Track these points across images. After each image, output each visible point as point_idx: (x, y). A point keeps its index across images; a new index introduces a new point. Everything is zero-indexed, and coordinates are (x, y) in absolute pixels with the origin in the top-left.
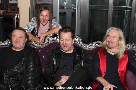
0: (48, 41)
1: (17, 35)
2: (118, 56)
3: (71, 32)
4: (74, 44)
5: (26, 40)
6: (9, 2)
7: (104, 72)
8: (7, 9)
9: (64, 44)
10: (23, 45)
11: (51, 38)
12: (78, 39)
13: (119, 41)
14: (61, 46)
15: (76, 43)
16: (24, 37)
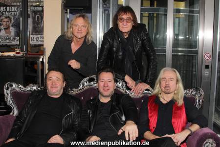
0: (83, 86)
6: (31, 43)
7: (154, 128)
9: (106, 86)
11: (86, 82)
12: (121, 84)
13: (177, 84)
15: (118, 89)
16: (62, 80)
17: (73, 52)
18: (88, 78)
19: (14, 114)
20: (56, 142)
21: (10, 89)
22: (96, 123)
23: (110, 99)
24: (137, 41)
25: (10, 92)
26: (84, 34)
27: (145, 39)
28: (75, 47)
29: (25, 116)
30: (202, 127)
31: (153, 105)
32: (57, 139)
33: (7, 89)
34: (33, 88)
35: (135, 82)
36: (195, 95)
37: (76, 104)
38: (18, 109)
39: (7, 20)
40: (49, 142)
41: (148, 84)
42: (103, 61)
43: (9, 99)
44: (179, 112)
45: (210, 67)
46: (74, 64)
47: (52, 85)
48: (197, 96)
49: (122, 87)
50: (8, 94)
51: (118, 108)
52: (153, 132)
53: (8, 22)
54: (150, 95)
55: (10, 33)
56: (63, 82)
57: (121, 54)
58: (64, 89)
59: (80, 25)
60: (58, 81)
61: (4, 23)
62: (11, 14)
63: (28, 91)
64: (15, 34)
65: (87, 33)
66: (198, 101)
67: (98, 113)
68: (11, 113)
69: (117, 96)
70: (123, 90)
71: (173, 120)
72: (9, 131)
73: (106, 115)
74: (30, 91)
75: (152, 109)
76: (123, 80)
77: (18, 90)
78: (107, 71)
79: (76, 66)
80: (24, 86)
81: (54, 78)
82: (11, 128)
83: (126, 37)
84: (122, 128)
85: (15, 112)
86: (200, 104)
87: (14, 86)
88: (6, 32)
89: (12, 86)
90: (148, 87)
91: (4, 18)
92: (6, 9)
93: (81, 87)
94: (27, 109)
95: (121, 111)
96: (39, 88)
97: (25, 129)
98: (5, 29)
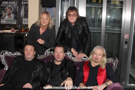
1: (28, 49)
2: (101, 67)
3: (63, 47)
4: (64, 57)
5: (35, 53)
6: (23, 23)
7: (86, 81)
8: (21, 29)
10: (33, 56)
11: (49, 52)
12: (69, 53)
14: (56, 57)
15: (67, 56)
16: (33, 50)
17: (41, 34)
18: (49, 49)
19: (6, 69)
20: (27, 87)
21: (4, 55)
22: (52, 77)
23: (61, 63)
24: (80, 27)
26: (47, 24)
27: (85, 26)
28: (42, 31)
29: (12, 71)
30: (114, 82)
31: (87, 67)
32: (28, 86)
33: (2, 54)
34: (18, 54)
36: (113, 62)
37: (41, 65)
38: (8, 66)
41: (85, 54)
42: (59, 39)
43: (3, 60)
44: (102, 72)
46: (41, 41)
47: (28, 53)
48: (114, 63)
49: (70, 55)
50: (2, 57)
51: (65, 69)
52: (85, 84)
54: (86, 61)
55: (11, 17)
56: (34, 51)
57: (70, 35)
58: (35, 55)
59: (45, 18)
60: (31, 51)
61: (8, 11)
62: (12, 6)
63: (14, 56)
64: (14, 18)
65: (49, 23)
66: (114, 65)
70: (70, 57)
71: (98, 77)
72: (2, 79)
74: (16, 56)
76: (70, 51)
77: (9, 55)
78: (60, 46)
79: (42, 43)
80: (13, 53)
81: (29, 49)
82: (3, 77)
83: (73, 25)
84: (64, 82)
85: (6, 68)
86: (115, 68)
87: (6, 53)
88: (9, 17)
89: (5, 52)
90: (85, 55)
91: (7, 8)
92: (9, 3)
93: (45, 54)
94: (12, 67)
95: (67, 70)
96: (21, 54)
97: (11, 78)
98: (8, 15)
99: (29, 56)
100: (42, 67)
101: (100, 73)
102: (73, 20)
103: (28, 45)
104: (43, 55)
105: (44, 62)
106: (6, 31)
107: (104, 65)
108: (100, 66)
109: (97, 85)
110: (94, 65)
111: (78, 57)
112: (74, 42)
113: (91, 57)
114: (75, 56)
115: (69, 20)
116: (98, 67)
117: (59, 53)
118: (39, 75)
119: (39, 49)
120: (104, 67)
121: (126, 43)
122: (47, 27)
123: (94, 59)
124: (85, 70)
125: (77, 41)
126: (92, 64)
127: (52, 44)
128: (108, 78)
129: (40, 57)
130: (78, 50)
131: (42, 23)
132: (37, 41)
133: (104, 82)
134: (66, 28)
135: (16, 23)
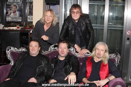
1: (33, 45)
2: (104, 63)
6: (28, 20)
7: (89, 76)
8: (26, 26)
9: (63, 51)
11: (53, 47)
12: (72, 49)
16: (38, 46)
17: (45, 30)
18: (54, 45)
20: (32, 82)
21: (9, 50)
24: (83, 24)
25: (10, 52)
26: (51, 21)
27: (88, 23)
28: (46, 28)
29: (17, 66)
32: (33, 80)
33: (8, 50)
34: (23, 50)
35: (80, 49)
36: (115, 58)
37: (45, 60)
38: (14, 61)
39: (15, 7)
40: (29, 81)
43: (9, 56)
44: (104, 67)
45: (130, 39)
46: (45, 38)
47: (32, 49)
49: (73, 51)
50: (8, 53)
51: (68, 64)
53: (15, 8)
54: (89, 56)
55: (16, 14)
56: (39, 47)
57: (73, 32)
58: (39, 51)
61: (13, 9)
62: (17, 4)
63: (20, 51)
64: (19, 15)
65: (53, 20)
66: (117, 61)
67: (57, 66)
68: (10, 64)
69: (69, 57)
70: (74, 53)
71: (101, 72)
72: (8, 74)
73: (62, 67)
74: (21, 51)
75: (89, 65)
76: (74, 47)
77: (14, 51)
79: (46, 39)
80: (18, 49)
82: (9, 72)
83: (76, 22)
84: (67, 76)
85: (12, 63)
86: (117, 63)
87: (12, 48)
88: (14, 14)
89: (11, 48)
91: (13, 6)
92: (14, 1)
93: (50, 50)
94: (18, 62)
95: (70, 65)
96: (26, 50)
98: (13, 12)
99: (34, 52)
100: (47, 62)
101: (102, 68)
102: (76, 17)
103: (33, 41)
104: (48, 50)
105: (48, 58)
106: (12, 28)
107: (107, 60)
108: (103, 61)
109: (100, 80)
110: (96, 60)
111: (81, 52)
112: (77, 38)
113: (94, 52)
114: (78, 51)
115: (73, 17)
116: (101, 62)
117: (63, 48)
118: (44, 70)
119: (44, 45)
120: (106, 62)
121: (128, 39)
122: (51, 24)
123: (97, 55)
124: (88, 65)
125: (80, 37)
126: (95, 60)
127: (55, 40)
128: (110, 73)
129: (45, 53)
130: (81, 46)
131: (46, 20)
132: (42, 38)
133: (107, 77)
134: (69, 25)
135: (21, 20)
